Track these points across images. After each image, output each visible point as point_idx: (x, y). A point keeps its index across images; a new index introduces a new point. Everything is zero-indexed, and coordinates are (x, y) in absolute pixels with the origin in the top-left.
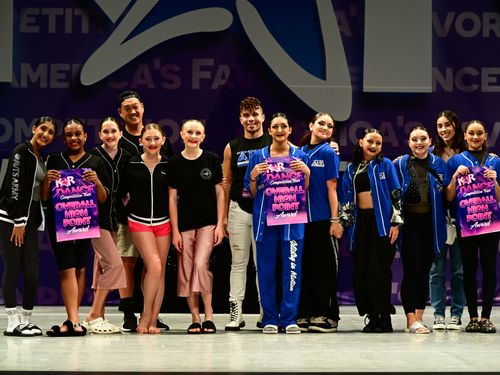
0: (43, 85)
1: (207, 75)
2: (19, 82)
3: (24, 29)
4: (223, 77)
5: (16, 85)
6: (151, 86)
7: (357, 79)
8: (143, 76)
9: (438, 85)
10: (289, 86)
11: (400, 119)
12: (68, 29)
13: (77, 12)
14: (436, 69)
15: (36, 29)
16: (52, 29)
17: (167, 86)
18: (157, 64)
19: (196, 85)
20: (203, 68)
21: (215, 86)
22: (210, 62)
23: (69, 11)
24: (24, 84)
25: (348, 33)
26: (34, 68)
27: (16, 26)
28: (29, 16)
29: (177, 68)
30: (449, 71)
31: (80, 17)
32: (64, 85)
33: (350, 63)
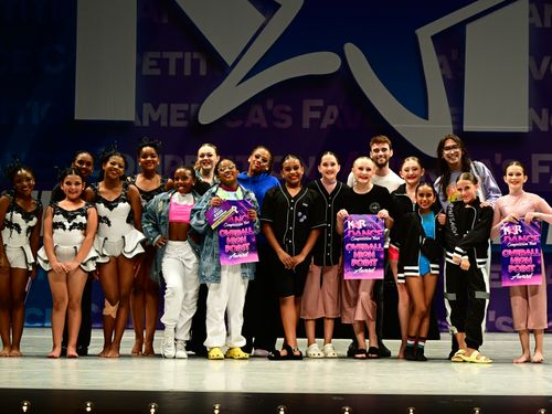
0: (164, 123)
1: (317, 115)
2: (141, 121)
3: (146, 71)
4: (332, 117)
5: (138, 123)
6: (265, 125)
7: (458, 119)
8: (256, 116)
9: (534, 125)
10: (394, 126)
11: (498, 157)
12: (187, 71)
13: (196, 56)
14: (532, 110)
15: (157, 72)
16: (172, 71)
17: (279, 125)
18: (270, 105)
19: (306, 125)
20: (313, 109)
21: (324, 125)
22: (320, 103)
23: (188, 55)
24: (146, 123)
25: (449, 76)
26: (156, 108)
27: (139, 68)
28: (151, 59)
29: (288, 109)
30: (545, 112)
31: (198, 60)
32: (183, 124)
33: (451, 105)
